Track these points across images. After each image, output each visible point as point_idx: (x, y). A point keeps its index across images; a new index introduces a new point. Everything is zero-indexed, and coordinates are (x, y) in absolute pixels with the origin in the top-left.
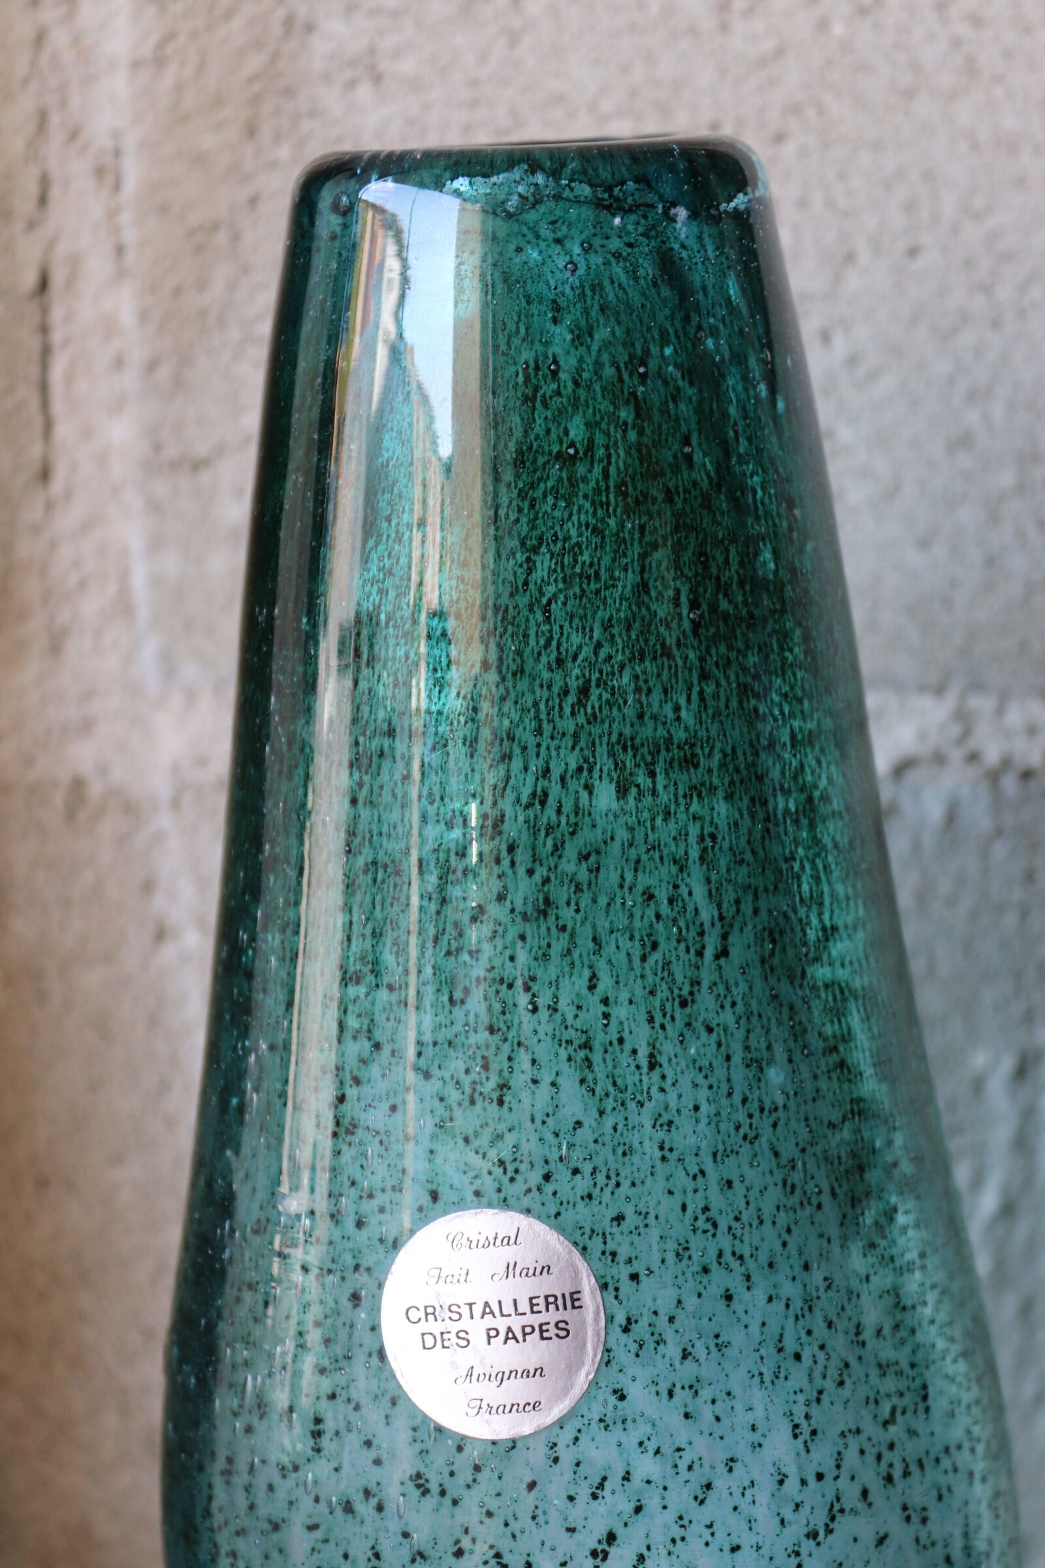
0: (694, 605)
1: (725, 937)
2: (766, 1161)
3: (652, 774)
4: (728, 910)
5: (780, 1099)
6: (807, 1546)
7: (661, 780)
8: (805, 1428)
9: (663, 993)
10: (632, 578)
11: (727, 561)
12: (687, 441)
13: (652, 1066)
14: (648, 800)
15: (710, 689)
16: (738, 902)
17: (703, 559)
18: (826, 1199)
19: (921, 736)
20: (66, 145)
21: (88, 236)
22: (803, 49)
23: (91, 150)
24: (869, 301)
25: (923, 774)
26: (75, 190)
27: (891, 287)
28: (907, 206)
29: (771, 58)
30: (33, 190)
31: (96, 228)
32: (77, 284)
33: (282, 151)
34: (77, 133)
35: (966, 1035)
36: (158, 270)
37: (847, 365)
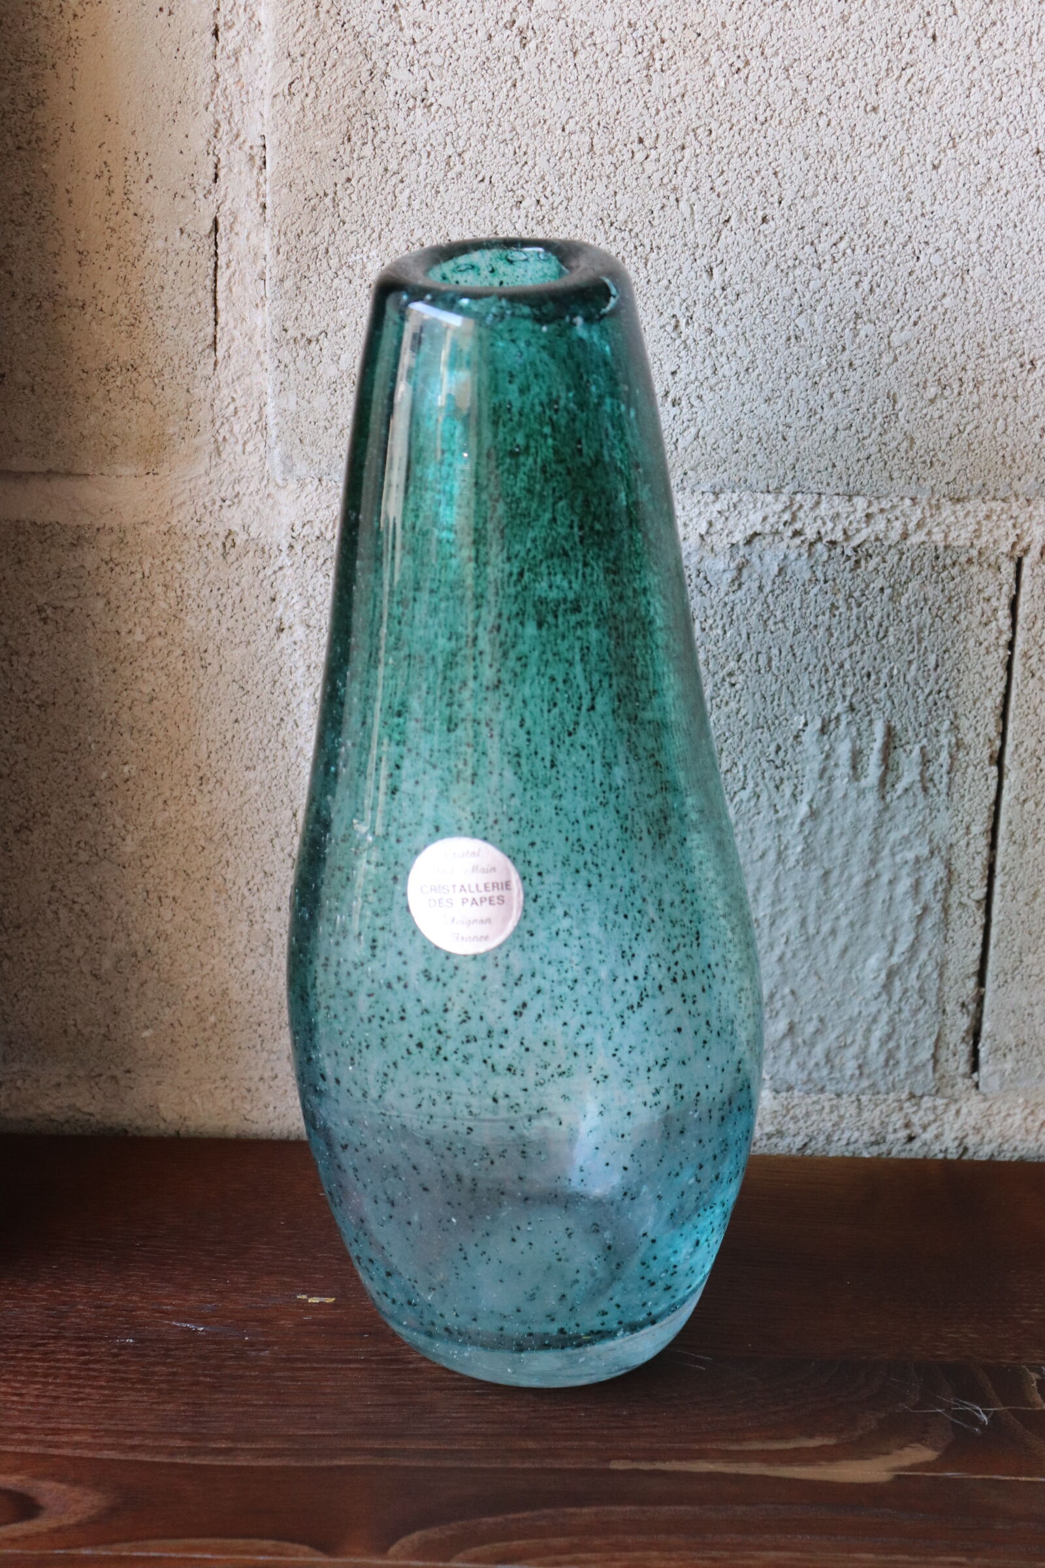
1: (593, 699)
2: (612, 815)
3: (556, 617)
4: (595, 684)
5: (620, 783)
6: (627, 1013)
7: (560, 619)
8: (629, 954)
9: (559, 727)
10: (548, 516)
11: (600, 504)
12: (579, 442)
13: (553, 765)
14: (553, 630)
15: (588, 570)
16: (600, 681)
17: (587, 503)
18: (645, 835)
19: (765, 519)
20: (231, 143)
21: (244, 198)
22: (700, 95)
23: (247, 145)
24: (738, 250)
25: (764, 543)
26: (236, 170)
27: (752, 242)
28: (763, 192)
29: (678, 100)
30: (211, 172)
31: (248, 195)
32: (237, 228)
33: (368, 151)
34: (237, 136)
35: (794, 705)
36: (288, 221)
37: (723, 289)
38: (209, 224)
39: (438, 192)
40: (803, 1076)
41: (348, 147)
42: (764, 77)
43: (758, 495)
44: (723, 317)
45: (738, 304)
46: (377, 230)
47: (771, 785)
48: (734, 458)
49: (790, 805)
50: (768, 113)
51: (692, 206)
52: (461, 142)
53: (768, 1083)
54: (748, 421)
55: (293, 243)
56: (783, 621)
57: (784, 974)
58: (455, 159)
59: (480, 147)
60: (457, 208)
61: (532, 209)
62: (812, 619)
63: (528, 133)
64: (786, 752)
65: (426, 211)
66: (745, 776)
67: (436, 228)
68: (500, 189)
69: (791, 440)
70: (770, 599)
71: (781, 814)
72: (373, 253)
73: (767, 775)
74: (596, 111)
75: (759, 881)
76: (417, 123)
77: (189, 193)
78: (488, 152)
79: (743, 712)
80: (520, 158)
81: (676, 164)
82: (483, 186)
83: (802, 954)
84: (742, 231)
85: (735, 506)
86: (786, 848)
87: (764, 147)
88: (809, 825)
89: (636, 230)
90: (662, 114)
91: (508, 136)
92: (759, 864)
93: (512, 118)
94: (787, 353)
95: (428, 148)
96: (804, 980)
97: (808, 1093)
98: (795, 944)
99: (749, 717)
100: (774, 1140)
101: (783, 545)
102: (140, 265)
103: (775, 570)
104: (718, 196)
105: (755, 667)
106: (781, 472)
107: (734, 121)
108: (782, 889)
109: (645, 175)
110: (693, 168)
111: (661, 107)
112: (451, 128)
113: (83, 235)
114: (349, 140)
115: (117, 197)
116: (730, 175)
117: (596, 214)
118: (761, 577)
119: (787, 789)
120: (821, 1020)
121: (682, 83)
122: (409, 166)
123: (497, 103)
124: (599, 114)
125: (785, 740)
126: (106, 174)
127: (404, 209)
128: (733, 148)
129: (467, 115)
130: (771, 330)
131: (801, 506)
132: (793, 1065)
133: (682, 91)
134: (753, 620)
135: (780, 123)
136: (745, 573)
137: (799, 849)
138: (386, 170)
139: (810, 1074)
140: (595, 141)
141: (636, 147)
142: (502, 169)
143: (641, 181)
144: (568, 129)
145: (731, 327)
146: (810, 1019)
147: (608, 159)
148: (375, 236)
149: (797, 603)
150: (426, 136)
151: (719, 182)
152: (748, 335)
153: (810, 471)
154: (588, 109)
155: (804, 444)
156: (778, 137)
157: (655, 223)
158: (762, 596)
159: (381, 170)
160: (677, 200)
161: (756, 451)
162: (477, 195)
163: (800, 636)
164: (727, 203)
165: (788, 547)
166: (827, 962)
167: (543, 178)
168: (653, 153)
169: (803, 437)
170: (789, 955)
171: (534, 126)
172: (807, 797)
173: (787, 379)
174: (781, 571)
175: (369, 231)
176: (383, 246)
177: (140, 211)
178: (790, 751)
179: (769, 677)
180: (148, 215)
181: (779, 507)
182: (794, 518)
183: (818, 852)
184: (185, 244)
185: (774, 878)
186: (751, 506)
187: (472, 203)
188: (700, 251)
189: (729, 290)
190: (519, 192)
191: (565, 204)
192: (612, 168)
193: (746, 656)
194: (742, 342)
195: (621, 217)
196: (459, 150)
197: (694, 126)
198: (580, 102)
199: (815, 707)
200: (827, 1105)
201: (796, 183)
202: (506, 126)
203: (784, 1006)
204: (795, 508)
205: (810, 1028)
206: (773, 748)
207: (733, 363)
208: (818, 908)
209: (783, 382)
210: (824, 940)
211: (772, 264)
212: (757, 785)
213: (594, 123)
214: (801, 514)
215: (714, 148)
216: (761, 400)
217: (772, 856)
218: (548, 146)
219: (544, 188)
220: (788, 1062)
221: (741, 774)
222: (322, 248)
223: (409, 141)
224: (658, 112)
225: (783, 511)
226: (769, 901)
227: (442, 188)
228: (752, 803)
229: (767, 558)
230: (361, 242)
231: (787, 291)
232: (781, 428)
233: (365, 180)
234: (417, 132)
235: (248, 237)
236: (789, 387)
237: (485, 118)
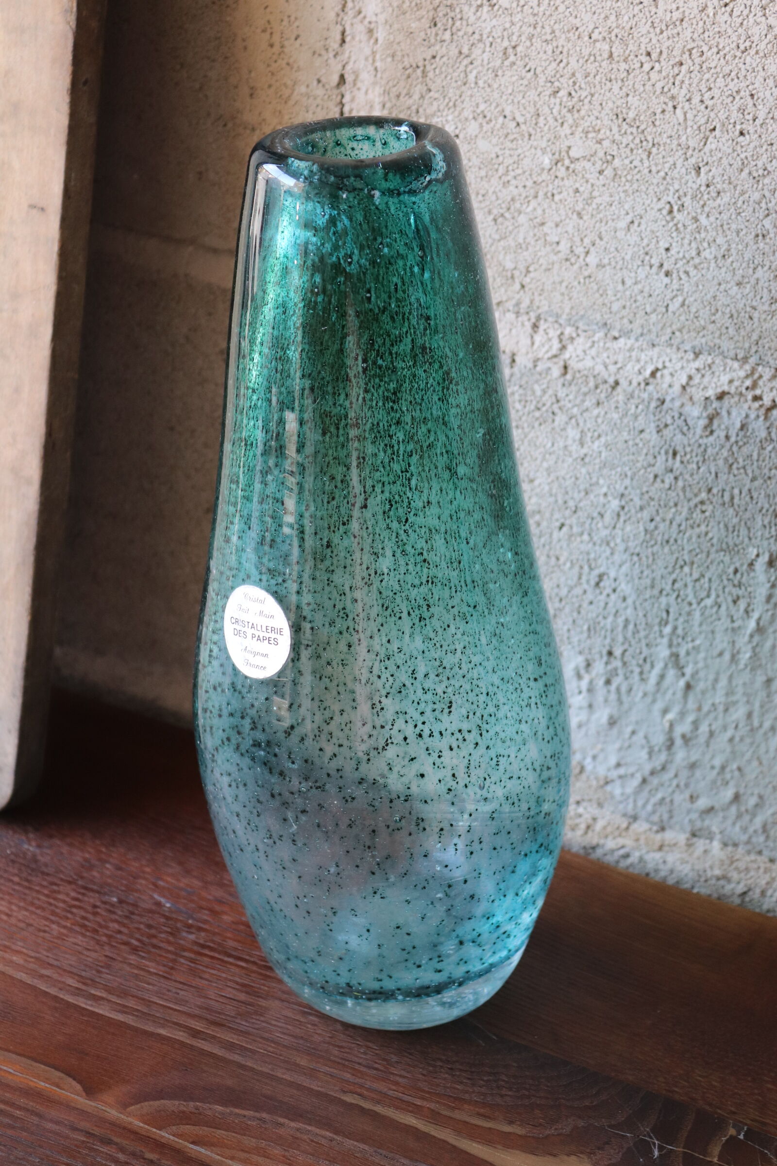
0: (365, 361)
1: (366, 499)
3: (338, 429)
4: (369, 489)
7: (341, 432)
8: (379, 707)
9: (335, 517)
11: (384, 343)
12: (369, 291)
13: (328, 546)
14: (335, 439)
15: (368, 396)
16: (373, 486)
17: (372, 342)
18: (404, 615)
19: (731, 382)
20: (355, 17)
21: (363, 62)
22: (694, 22)
23: (367, 20)
24: (720, 155)
25: (732, 401)
26: (357, 39)
27: (730, 151)
28: (742, 110)
29: (678, 23)
30: (338, 37)
31: (366, 59)
32: (359, 84)
33: (447, 36)
34: (360, 12)
35: (750, 539)
36: (391, 84)
37: (708, 186)
38: (335, 79)
39: (496, 76)
40: (744, 838)
41: (434, 30)
42: (746, 12)
43: (729, 361)
44: (706, 209)
45: (719, 201)
46: (453, 100)
47: (730, 599)
48: (711, 327)
49: (743, 620)
50: (748, 44)
51: (685, 114)
52: (515, 38)
53: (718, 837)
54: (723, 299)
55: (394, 101)
56: (744, 468)
57: (733, 752)
58: (510, 50)
59: (528, 43)
60: (510, 91)
61: (565, 99)
62: (766, 471)
63: (563, 36)
64: (742, 575)
65: (488, 90)
66: (710, 588)
67: (494, 105)
68: (542, 79)
69: (756, 320)
70: (735, 449)
71: (736, 625)
72: (450, 118)
73: (727, 590)
74: (614, 25)
75: (718, 674)
76: (483, 18)
77: (323, 52)
78: (533, 48)
79: (710, 535)
80: (558, 55)
81: (674, 77)
82: (529, 75)
83: (748, 740)
84: (724, 140)
85: (710, 366)
86: (738, 652)
87: (743, 72)
88: (756, 639)
89: (642, 127)
90: (665, 34)
91: (549, 37)
92: (718, 660)
93: (552, 22)
94: (755, 247)
95: (491, 39)
96: (749, 761)
97: (749, 852)
98: (743, 730)
99: (715, 541)
100: (722, 882)
101: (746, 406)
102: (291, 103)
103: (738, 425)
104: (706, 108)
105: (720, 501)
106: (747, 345)
107: (721, 47)
108: (734, 684)
109: (650, 83)
110: (687, 82)
111: (664, 28)
112: (507, 25)
113: (253, 74)
114: (435, 25)
115: (276, 49)
116: (716, 92)
117: (612, 110)
118: (727, 428)
119: (742, 604)
120: (761, 797)
121: (681, 10)
122: (476, 52)
123: (542, 9)
124: (617, 27)
125: (742, 565)
126: (269, 31)
127: (473, 85)
128: (719, 69)
129: (519, 16)
130: (743, 227)
131: (761, 377)
132: (737, 828)
133: (681, 16)
134: (721, 462)
135: (757, 53)
136: (716, 423)
137: (748, 655)
138: (460, 53)
139: (750, 838)
140: (613, 50)
141: (644, 58)
142: (543, 64)
143: (647, 87)
144: (594, 36)
145: (712, 219)
146: (752, 794)
147: (623, 66)
148: (451, 104)
149: (755, 456)
150: (489, 29)
151: (707, 96)
152: (725, 227)
153: (770, 348)
154: (609, 23)
155: (766, 326)
156: (754, 65)
157: (657, 123)
158: (728, 445)
159: (457, 51)
160: (675, 107)
161: (728, 325)
162: (525, 82)
163: (756, 483)
164: (712, 115)
165: (750, 408)
166: (767, 752)
167: (573, 75)
168: (657, 65)
169: (765, 320)
170: (737, 739)
171: (569, 31)
172: (756, 615)
173: (755, 269)
174: (743, 427)
175: (447, 100)
176: (456, 113)
177: (291, 61)
178: (745, 575)
179: (731, 511)
180: (295, 66)
181: (742, 374)
182: (755, 385)
183: (764, 662)
184: (320, 92)
185: (729, 673)
186: (722, 368)
187: (521, 88)
188: (690, 152)
189: (712, 188)
190: (557, 84)
191: (589, 98)
192: (625, 74)
193: (715, 491)
194: (720, 232)
195: (631, 115)
196: (513, 44)
197: (689, 47)
198: (603, 16)
199: (765, 543)
200: (762, 866)
201: (768, 105)
202: (548, 30)
203: (732, 778)
204: (756, 376)
205: (752, 801)
206: (731, 570)
207: (713, 249)
208: (762, 707)
209: (751, 271)
210: (765, 734)
211: (746, 171)
212: (718, 596)
213: (613, 34)
214: (761, 383)
215: (704, 67)
216: (733, 283)
217: (727, 656)
218: (578, 49)
219: (574, 83)
220: (734, 824)
221: (706, 585)
222: (414, 108)
223: (477, 32)
224: (662, 32)
225: (747, 377)
226: (723, 692)
227: (500, 73)
228: (715, 609)
229: (734, 413)
230: (441, 108)
231: (756, 196)
232: (748, 309)
233: (445, 59)
234: (484, 25)
235: (366, 93)
236: (756, 276)
237: (532, 20)
